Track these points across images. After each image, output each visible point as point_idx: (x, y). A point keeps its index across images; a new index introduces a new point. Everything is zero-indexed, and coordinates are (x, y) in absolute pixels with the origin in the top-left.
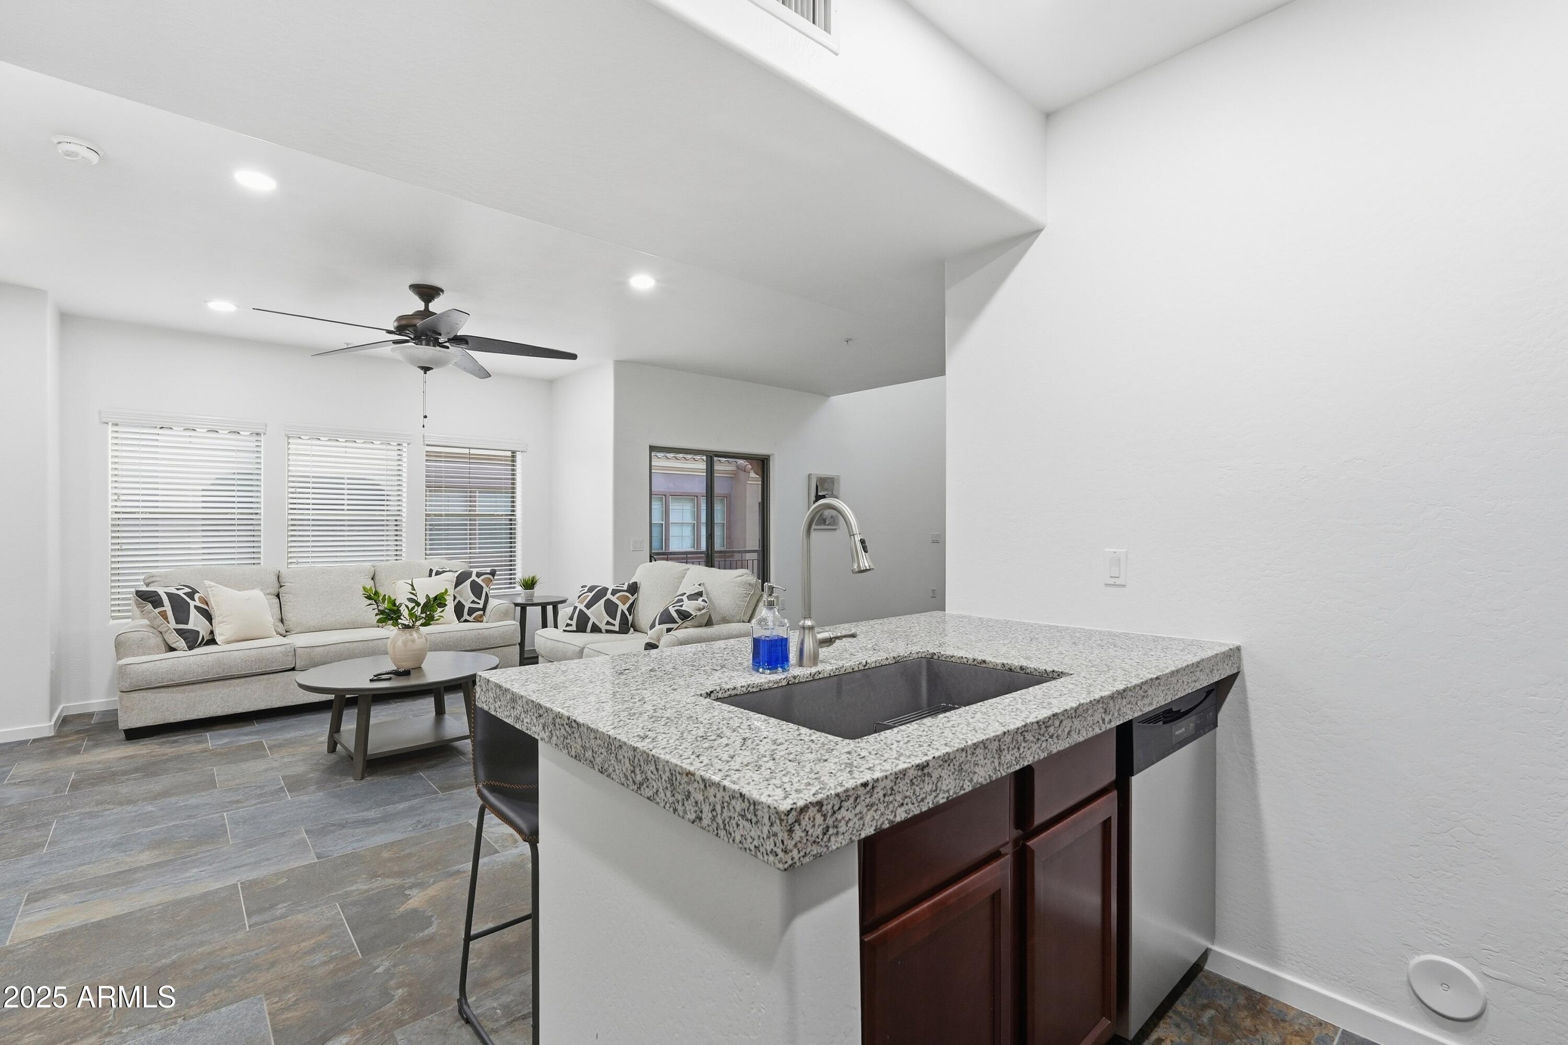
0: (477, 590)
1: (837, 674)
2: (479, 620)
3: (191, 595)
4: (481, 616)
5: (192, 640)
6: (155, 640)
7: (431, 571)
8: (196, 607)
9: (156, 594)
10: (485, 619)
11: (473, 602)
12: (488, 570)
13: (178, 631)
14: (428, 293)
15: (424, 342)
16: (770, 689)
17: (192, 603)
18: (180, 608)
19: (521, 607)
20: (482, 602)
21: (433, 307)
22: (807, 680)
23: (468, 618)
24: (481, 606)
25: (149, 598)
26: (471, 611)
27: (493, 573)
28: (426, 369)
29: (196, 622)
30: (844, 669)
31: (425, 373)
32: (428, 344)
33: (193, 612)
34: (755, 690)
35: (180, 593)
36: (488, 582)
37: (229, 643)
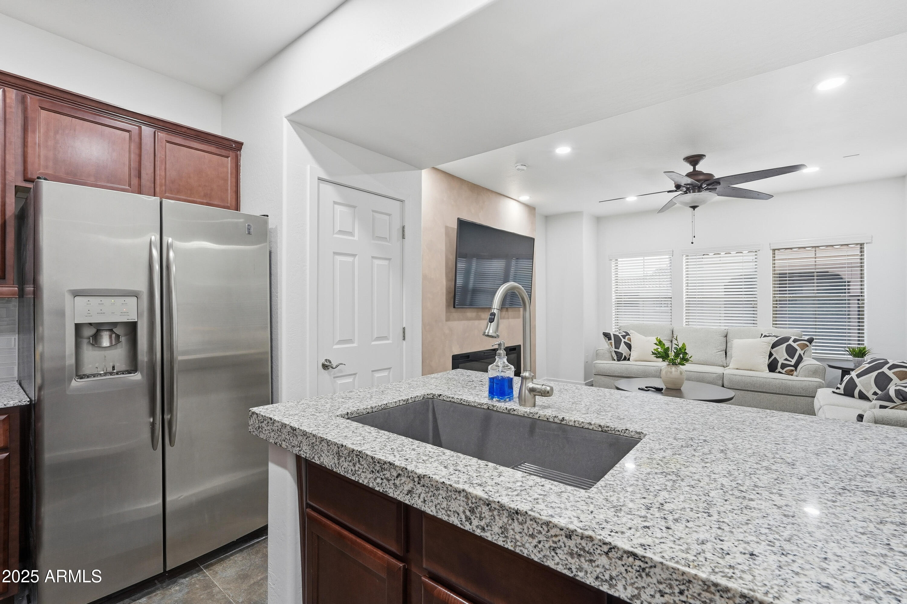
0: (791, 351)
1: (530, 416)
2: (790, 373)
3: (624, 337)
4: (792, 371)
5: (620, 357)
6: (608, 355)
7: (762, 335)
8: (625, 342)
9: (609, 334)
10: (795, 373)
11: (786, 360)
12: (806, 338)
13: (615, 352)
14: (694, 160)
15: (691, 191)
16: (475, 406)
17: (623, 340)
18: (618, 341)
19: (842, 371)
20: (793, 362)
21: (698, 168)
22: (504, 411)
23: (781, 370)
24: (792, 363)
25: (607, 336)
26: (783, 366)
27: (811, 341)
28: (694, 207)
29: (623, 349)
30: (538, 415)
31: (694, 210)
32: (694, 192)
33: (622, 344)
34: (465, 403)
35: (620, 335)
36: (803, 347)
37: (636, 361)
